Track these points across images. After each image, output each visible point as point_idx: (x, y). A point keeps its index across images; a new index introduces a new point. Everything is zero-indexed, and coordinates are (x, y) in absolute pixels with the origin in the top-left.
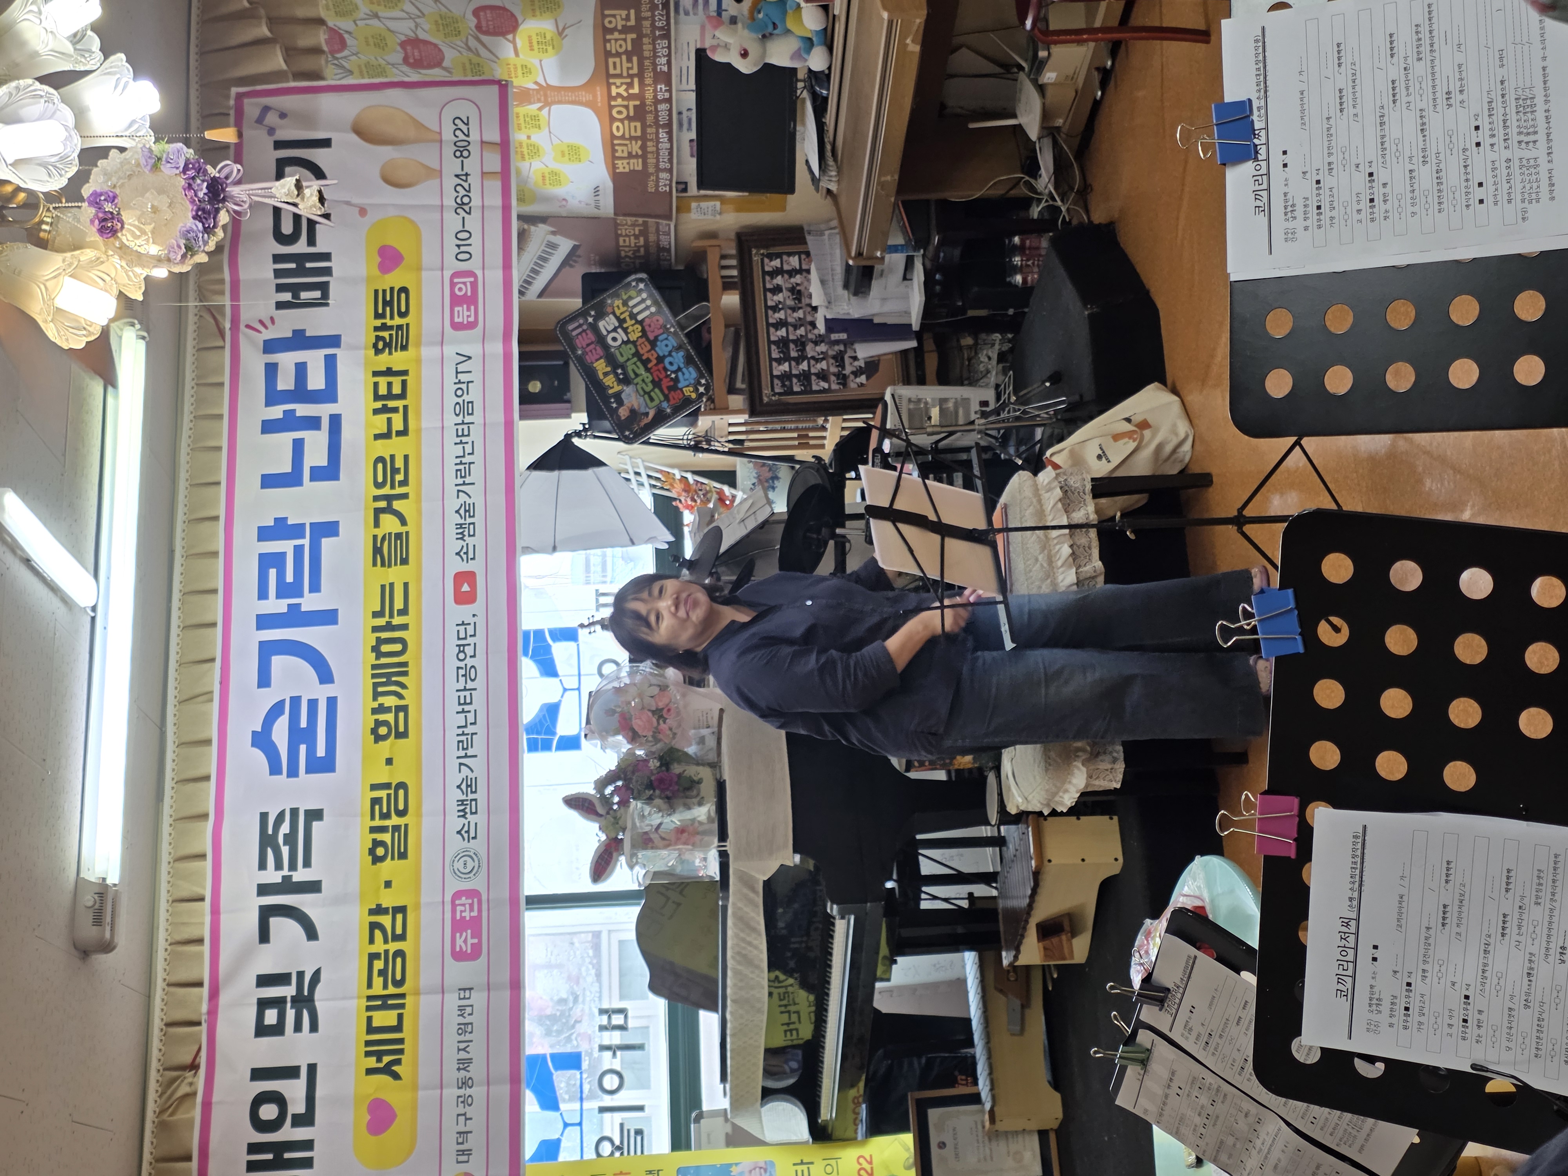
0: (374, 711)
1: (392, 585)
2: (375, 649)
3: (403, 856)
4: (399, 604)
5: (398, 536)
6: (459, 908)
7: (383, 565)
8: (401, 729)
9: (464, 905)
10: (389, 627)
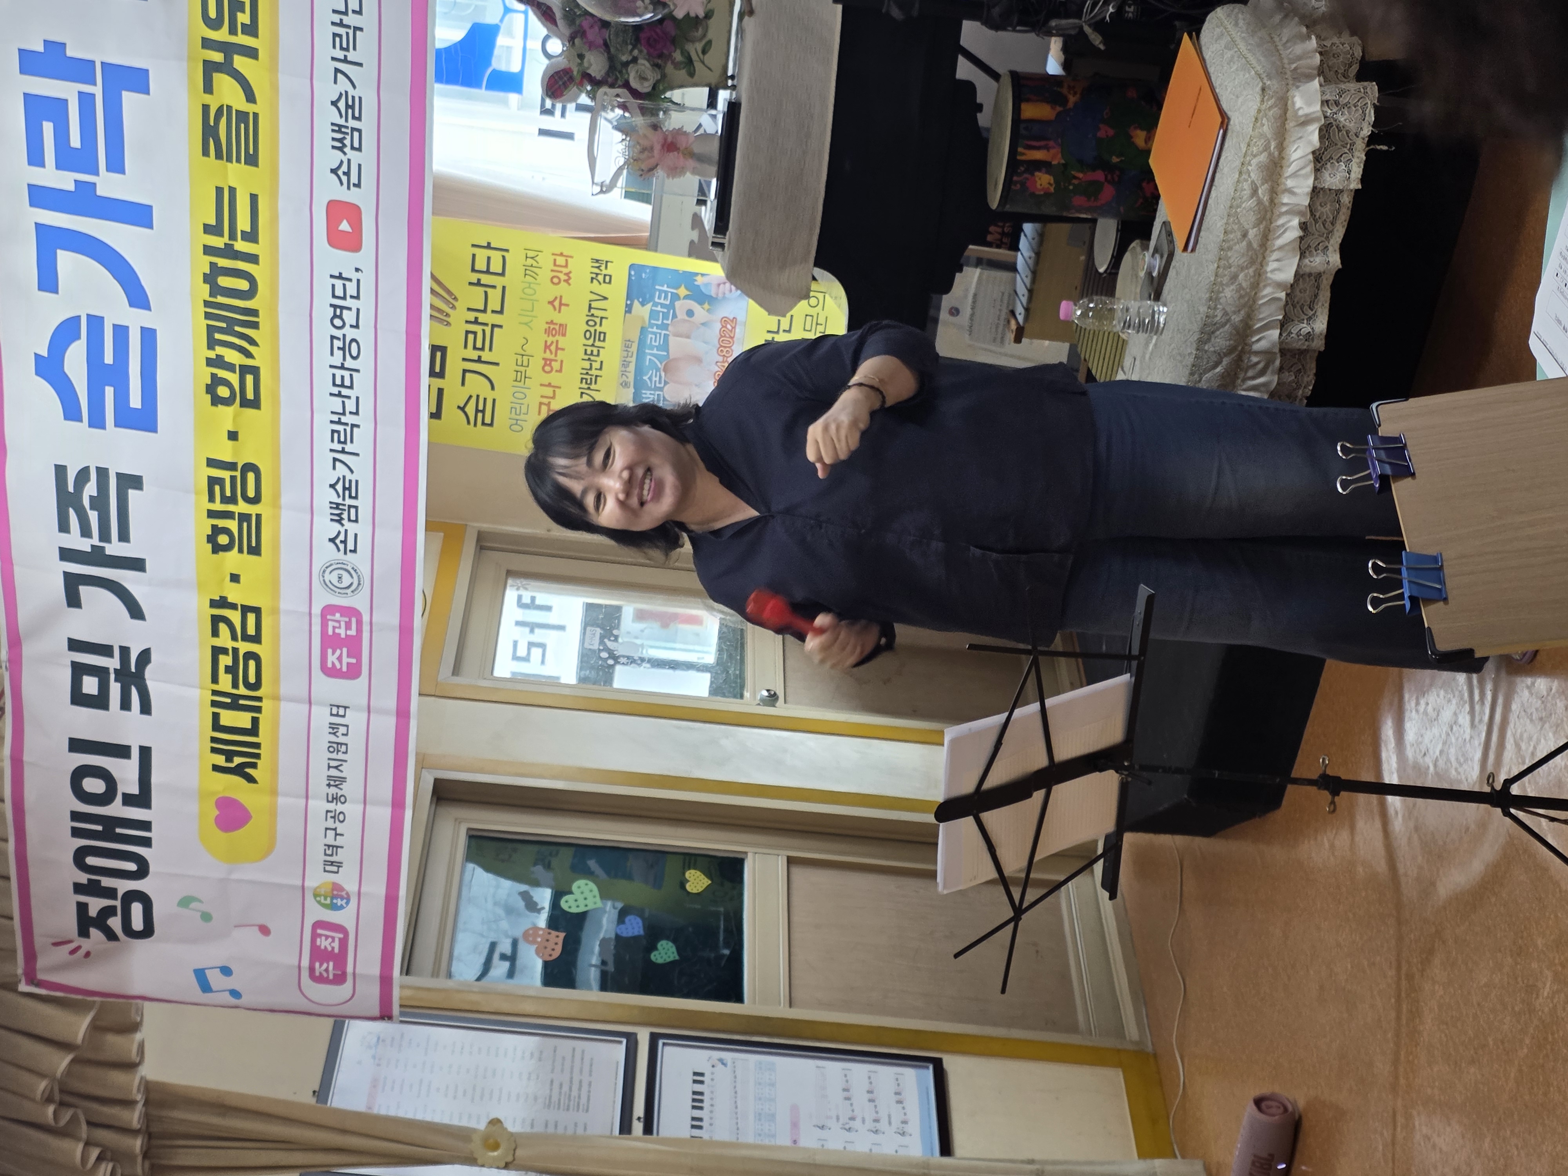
0: (210, 362)
1: (232, 190)
2: (210, 278)
3: (255, 551)
4: (243, 223)
5: (242, 116)
6: (331, 624)
7: (219, 156)
8: (250, 395)
9: (339, 622)
10: (229, 252)
